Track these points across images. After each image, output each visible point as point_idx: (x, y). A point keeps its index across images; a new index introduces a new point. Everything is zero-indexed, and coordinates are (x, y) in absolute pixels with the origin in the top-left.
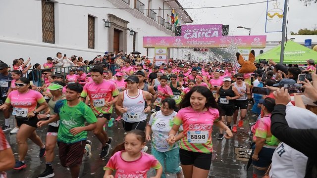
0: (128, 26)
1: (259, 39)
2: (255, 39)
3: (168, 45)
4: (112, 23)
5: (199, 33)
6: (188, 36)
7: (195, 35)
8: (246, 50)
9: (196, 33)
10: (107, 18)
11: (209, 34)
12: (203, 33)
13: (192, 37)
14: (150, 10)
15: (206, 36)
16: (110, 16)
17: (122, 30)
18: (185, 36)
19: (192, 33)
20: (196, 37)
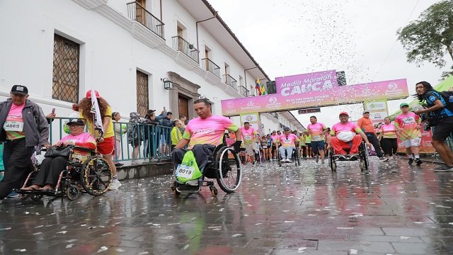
0: (199, 91)
1: (396, 85)
2: (390, 86)
3: (259, 108)
4: (174, 85)
5: (304, 86)
6: (286, 92)
7: (297, 90)
8: (379, 103)
9: (298, 87)
10: (166, 77)
11: (317, 86)
12: (309, 85)
13: (293, 93)
14: (227, 75)
15: (314, 89)
16: (172, 74)
17: (190, 96)
18: (283, 93)
19: (292, 88)
20: (299, 92)
